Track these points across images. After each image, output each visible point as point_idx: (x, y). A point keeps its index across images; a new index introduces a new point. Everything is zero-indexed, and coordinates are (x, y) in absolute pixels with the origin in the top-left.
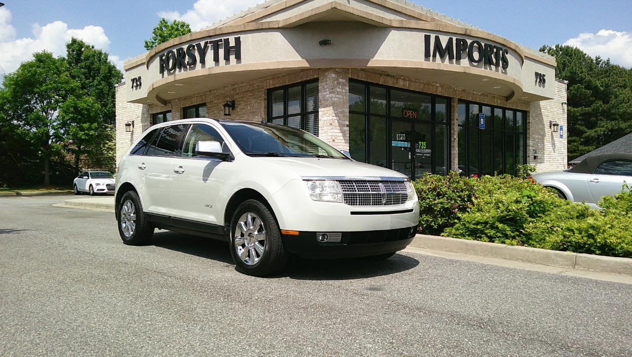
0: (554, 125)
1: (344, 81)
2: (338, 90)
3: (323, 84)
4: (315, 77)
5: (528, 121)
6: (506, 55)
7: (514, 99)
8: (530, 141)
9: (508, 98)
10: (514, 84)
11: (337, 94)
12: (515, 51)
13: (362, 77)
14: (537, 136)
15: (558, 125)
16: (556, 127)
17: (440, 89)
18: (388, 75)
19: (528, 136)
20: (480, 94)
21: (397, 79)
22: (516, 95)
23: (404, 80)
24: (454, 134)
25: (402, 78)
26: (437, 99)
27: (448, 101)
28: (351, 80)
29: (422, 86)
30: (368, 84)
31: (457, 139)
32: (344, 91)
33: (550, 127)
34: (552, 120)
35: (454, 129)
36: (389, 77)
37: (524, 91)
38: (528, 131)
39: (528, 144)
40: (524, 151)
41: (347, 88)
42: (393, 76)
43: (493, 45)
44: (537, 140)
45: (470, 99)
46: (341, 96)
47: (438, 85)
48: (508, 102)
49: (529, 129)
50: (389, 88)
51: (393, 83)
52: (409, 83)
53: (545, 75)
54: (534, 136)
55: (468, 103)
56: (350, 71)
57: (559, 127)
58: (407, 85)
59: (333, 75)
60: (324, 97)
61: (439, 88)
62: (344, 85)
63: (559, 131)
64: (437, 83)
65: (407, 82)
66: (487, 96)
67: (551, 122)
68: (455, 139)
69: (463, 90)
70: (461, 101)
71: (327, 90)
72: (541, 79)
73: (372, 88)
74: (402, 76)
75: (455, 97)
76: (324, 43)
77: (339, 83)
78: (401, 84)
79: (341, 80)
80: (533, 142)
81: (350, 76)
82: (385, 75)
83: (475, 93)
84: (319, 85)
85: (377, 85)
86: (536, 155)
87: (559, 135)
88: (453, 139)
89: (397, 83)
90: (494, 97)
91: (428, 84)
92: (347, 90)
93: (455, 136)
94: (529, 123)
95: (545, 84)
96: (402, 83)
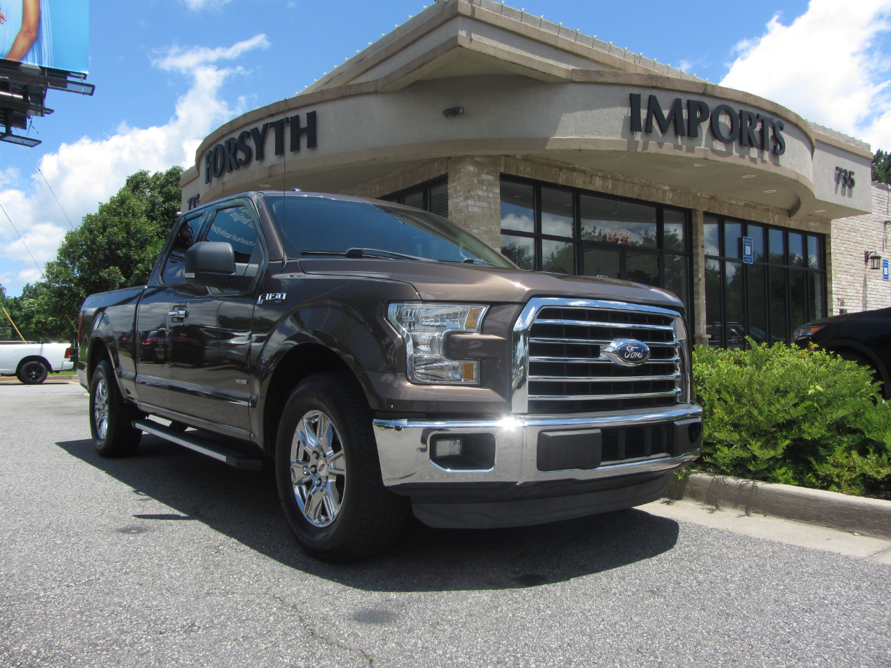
0: (873, 258)
1: (490, 178)
2: (480, 193)
3: (455, 184)
4: (443, 172)
5: (827, 251)
6: (781, 133)
7: (801, 212)
8: (833, 285)
9: (791, 212)
10: (797, 181)
11: (479, 200)
12: (796, 126)
13: (526, 171)
14: (844, 277)
15: (879, 258)
16: (875, 261)
17: (669, 195)
18: (574, 170)
19: (828, 276)
20: (742, 204)
21: (591, 176)
22: (803, 205)
23: (604, 178)
24: (698, 271)
25: (600, 174)
26: (666, 212)
27: (687, 217)
28: (504, 177)
29: (636, 189)
30: (538, 185)
31: (703, 280)
32: (491, 195)
33: (866, 261)
34: (870, 251)
35: (697, 263)
36: (575, 174)
37: (816, 198)
38: (828, 268)
39: (828, 289)
40: (822, 302)
41: (498, 191)
42: (584, 172)
43: (755, 112)
44: (844, 283)
45: (725, 212)
46: (485, 205)
47: (667, 188)
48: (792, 218)
49: (830, 264)
50: (577, 192)
51: (584, 182)
52: (613, 184)
53: (853, 173)
54: (838, 276)
55: (721, 220)
56: (503, 162)
57: (882, 262)
58: (610, 187)
59: (471, 168)
60: (456, 206)
61: (668, 193)
62: (491, 184)
63: (881, 268)
64: (664, 184)
65: (610, 182)
66: (755, 207)
67: (866, 253)
68: (699, 280)
69: (713, 198)
70: (709, 216)
71: (461, 193)
72: (846, 179)
73: (545, 191)
74: (601, 171)
75: (698, 208)
76: (452, 113)
77: (482, 182)
78: (598, 185)
79: (484, 177)
80: (837, 286)
81: (502, 170)
82: (568, 169)
83: (734, 202)
84: (449, 187)
85: (554, 186)
86: (842, 308)
87: (882, 275)
88: (696, 280)
89: (591, 182)
90: (768, 210)
91: (649, 186)
92: (497, 194)
93: (700, 276)
94: (830, 254)
95: (854, 189)
96: (601, 184)
